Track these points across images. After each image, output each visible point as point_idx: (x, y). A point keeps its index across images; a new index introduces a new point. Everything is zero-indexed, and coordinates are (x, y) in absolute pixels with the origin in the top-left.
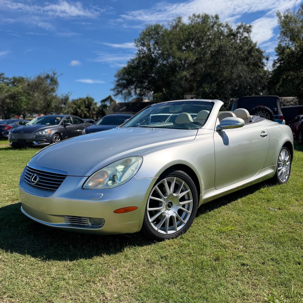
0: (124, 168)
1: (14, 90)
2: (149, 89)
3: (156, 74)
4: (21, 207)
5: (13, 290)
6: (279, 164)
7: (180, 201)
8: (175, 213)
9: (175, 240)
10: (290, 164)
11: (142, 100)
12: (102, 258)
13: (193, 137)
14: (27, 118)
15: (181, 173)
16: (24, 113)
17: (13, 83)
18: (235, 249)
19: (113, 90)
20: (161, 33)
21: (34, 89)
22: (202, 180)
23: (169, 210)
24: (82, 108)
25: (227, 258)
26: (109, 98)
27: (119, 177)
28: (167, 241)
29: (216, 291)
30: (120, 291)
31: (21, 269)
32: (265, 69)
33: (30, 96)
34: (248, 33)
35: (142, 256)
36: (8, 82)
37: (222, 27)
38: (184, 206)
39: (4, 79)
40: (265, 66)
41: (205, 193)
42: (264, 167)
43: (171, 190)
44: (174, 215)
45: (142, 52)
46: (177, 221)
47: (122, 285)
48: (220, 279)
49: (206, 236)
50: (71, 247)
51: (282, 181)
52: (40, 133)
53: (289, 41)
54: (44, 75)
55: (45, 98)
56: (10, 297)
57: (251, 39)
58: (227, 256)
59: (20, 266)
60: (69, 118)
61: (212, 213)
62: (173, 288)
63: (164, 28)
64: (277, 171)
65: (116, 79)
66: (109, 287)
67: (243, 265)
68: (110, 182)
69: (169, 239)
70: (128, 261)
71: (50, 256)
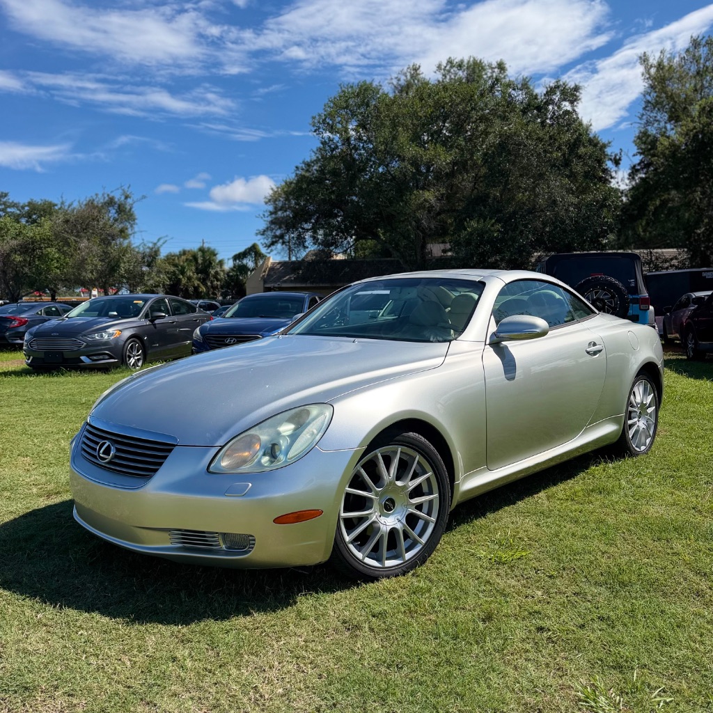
0: (295, 430)
1: (31, 232)
2: (345, 231)
3: (361, 196)
4: (75, 511)
5: (73, 680)
6: (630, 412)
7: (411, 497)
8: (401, 523)
9: (401, 578)
10: (657, 411)
11: (329, 255)
12: (248, 618)
13: (440, 360)
14: (59, 295)
15: (413, 438)
16: (56, 285)
17: (29, 215)
18: (526, 597)
19: (263, 233)
20: (374, 103)
21: (78, 232)
22: (458, 453)
23: (387, 516)
24: (189, 273)
25: (507, 616)
26: (253, 251)
27: (283, 447)
28: (385, 582)
29: (482, 682)
30: (288, 682)
31: (83, 640)
32: (613, 184)
33: (69, 246)
34: (572, 102)
35: (332, 613)
36: (18, 212)
37: (514, 89)
38: (419, 507)
39: (7, 205)
40: (612, 178)
41: (466, 479)
42: (594, 420)
43: (391, 475)
44: (399, 526)
45: (330, 146)
46: (405, 540)
47: (293, 671)
48: (492, 658)
49: (466, 572)
50: (182, 595)
51: (638, 449)
52: (97, 337)
53: (666, 123)
54: (104, 198)
55: (104, 252)
56: (69, 696)
57: (580, 116)
58: (509, 611)
59: (81, 635)
60: (161, 301)
61: (481, 522)
62: (396, 676)
63: (381, 91)
64: (625, 429)
65: (271, 208)
66: (268, 675)
67: (540, 629)
68: (265, 459)
69: (388, 578)
70: (304, 622)
71: (140, 614)
